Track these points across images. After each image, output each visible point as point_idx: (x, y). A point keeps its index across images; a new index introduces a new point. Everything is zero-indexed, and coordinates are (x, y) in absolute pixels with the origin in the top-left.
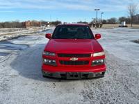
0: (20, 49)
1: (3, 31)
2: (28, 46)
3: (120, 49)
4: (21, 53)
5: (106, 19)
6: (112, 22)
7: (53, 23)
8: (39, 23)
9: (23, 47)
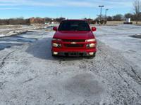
0: (30, 42)
1: (10, 28)
2: (36, 39)
3: (116, 42)
4: (32, 44)
5: (111, 16)
6: (117, 18)
7: (57, 20)
8: (43, 19)
9: (32, 40)
